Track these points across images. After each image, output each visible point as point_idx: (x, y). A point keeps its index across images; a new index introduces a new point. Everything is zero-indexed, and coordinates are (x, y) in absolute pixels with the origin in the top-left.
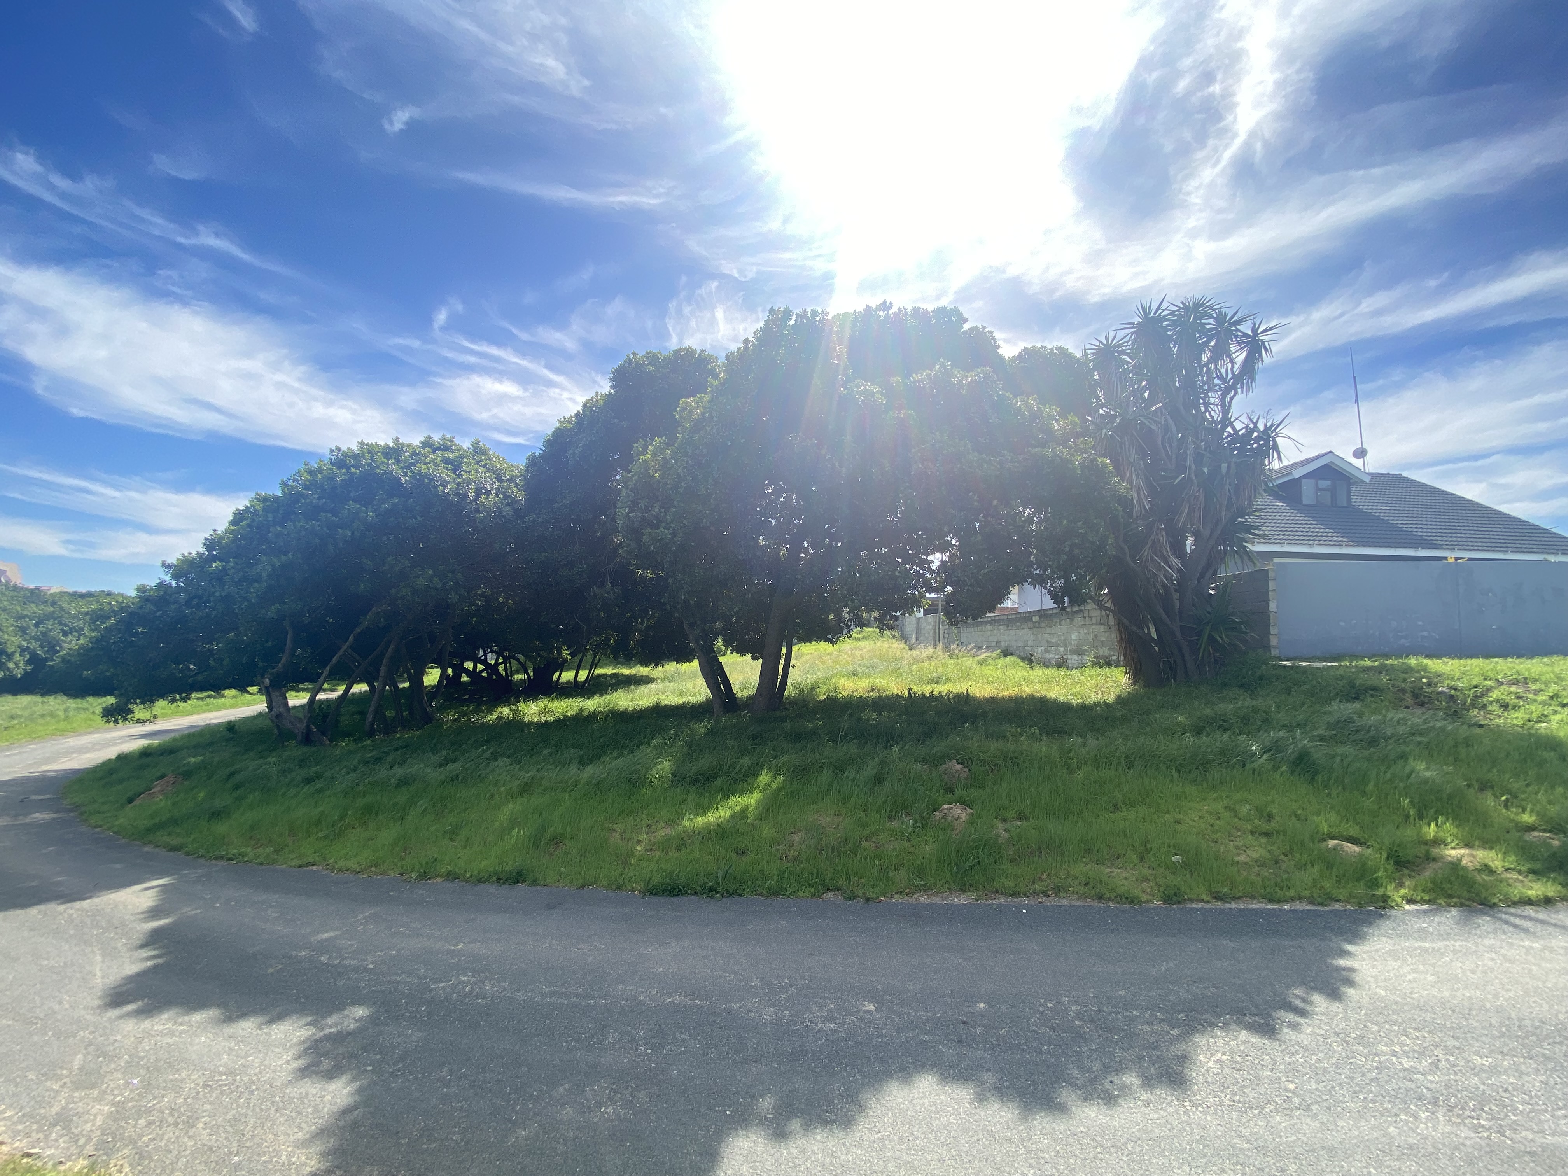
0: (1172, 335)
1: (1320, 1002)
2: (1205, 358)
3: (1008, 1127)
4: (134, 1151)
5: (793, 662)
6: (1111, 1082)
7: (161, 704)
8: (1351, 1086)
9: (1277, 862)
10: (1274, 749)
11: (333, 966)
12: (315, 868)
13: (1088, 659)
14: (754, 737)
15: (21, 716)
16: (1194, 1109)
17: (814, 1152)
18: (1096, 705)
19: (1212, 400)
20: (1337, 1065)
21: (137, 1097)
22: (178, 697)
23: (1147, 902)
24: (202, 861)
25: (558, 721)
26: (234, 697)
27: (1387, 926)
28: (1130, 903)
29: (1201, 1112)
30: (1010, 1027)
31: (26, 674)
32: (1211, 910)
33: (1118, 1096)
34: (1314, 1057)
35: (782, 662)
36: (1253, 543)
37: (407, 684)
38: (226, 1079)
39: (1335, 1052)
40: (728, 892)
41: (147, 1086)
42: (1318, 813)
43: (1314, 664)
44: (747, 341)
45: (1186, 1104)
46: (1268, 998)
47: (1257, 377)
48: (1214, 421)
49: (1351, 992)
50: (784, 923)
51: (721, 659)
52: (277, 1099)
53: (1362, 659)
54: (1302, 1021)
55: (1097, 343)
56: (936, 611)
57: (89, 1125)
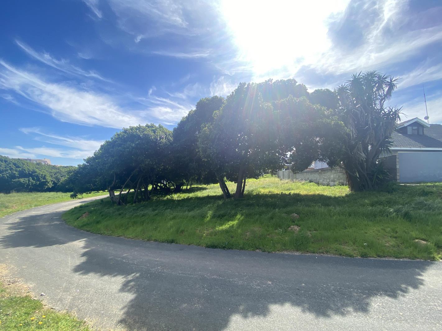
0: (364, 83)
1: (411, 289)
2: (374, 90)
3: (312, 320)
4: (77, 309)
5: (246, 184)
6: (344, 310)
7: (84, 194)
8: (421, 315)
9: (398, 246)
10: (397, 211)
11: (126, 263)
12: (122, 237)
13: (336, 183)
14: (235, 205)
15: (51, 197)
16: (370, 319)
17: (254, 322)
18: (339, 197)
19: (377, 103)
20: (416, 308)
21: (78, 295)
22: (88, 192)
23: (356, 257)
24: (95, 234)
25: (182, 200)
26: (102, 193)
27: (434, 266)
28: (350, 257)
29: (372, 320)
30: (312, 292)
31: (52, 187)
32: (377, 260)
33: (346, 314)
34: (409, 306)
35: (243, 184)
36: (391, 147)
37: (144, 189)
38: (100, 291)
39: (416, 304)
40: (229, 248)
41: (81, 292)
42: (412, 232)
43: (412, 185)
44: (233, 93)
45: (368, 317)
46: (395, 287)
47: (392, 95)
48: (377, 109)
49: (422, 286)
50: (245, 258)
51: (226, 183)
52: (113, 297)
53: (428, 183)
54: (405, 294)
55: (339, 87)
56: (289, 169)
57: (67, 301)
